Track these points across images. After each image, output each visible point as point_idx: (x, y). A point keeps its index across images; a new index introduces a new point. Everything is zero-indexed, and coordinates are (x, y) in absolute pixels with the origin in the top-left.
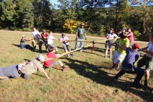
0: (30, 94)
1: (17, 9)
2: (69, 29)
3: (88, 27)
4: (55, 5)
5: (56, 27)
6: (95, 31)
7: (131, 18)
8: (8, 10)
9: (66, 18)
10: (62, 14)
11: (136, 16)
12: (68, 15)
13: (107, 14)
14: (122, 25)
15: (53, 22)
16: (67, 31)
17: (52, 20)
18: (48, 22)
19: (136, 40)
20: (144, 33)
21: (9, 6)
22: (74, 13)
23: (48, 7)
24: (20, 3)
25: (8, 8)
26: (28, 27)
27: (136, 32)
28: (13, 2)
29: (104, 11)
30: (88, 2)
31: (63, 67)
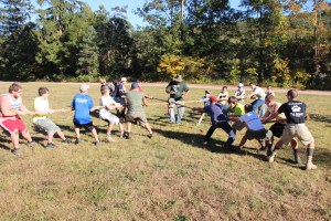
1: (65, 39)
2: (170, 74)
3: (205, 67)
4: (139, 27)
5: (143, 70)
6: (221, 74)
7: (289, 44)
8: (48, 43)
9: (163, 53)
12: (166, 47)
13: (242, 40)
14: (272, 59)
16: (166, 77)
17: (135, 58)
18: (126, 61)
20: (316, 73)
21: (51, 35)
23: (124, 32)
25: (48, 38)
26: (87, 73)
27: (301, 73)
28: (57, 26)
30: (203, 18)
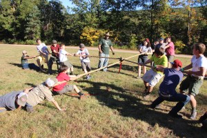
0: (35, 133)
1: (17, 14)
2: (89, 41)
3: (114, 37)
4: (69, 8)
5: (71, 38)
6: (124, 42)
7: (171, 24)
8: (4, 16)
9: (84, 26)
10: (78, 20)
11: (177, 21)
12: (87, 22)
13: (139, 19)
14: (159, 33)
15: (67, 31)
16: (87, 43)
17: (65, 29)
18: (60, 32)
19: (179, 54)
20: (189, 43)
21: (6, 10)
22: (95, 19)
23: (59, 12)
24: (21, 6)
25: (4, 13)
26: (32, 39)
27: (179, 43)
28: (11, 5)
29: (135, 15)
30: (113, 3)
31: (80, 94)
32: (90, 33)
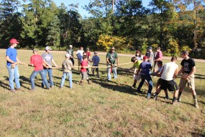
1: (39, 23)
2: (104, 47)
4: (86, 17)
8: (29, 25)
11: (185, 28)
12: (103, 30)
13: (149, 27)
14: (168, 39)
16: (102, 48)
17: (82, 36)
18: (77, 38)
20: (195, 48)
21: (31, 20)
25: (29, 22)
26: (53, 45)
29: (146, 22)
32: (106, 40)
